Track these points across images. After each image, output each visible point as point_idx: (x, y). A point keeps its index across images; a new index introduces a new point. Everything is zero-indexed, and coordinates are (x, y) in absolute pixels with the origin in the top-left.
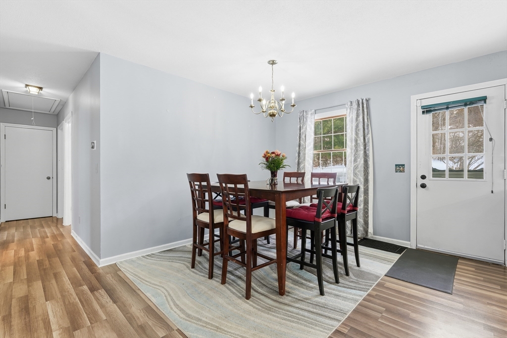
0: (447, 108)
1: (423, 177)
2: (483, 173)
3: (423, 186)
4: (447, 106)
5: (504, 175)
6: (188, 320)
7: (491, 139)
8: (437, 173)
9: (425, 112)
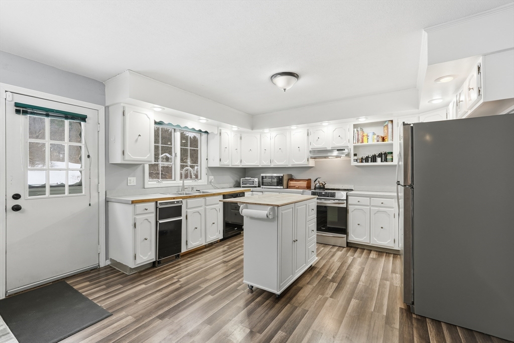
0: (47, 115)
1: (16, 197)
2: (82, 188)
3: (17, 208)
4: (48, 112)
5: (98, 189)
7: (89, 156)
8: (36, 190)
9: (18, 112)
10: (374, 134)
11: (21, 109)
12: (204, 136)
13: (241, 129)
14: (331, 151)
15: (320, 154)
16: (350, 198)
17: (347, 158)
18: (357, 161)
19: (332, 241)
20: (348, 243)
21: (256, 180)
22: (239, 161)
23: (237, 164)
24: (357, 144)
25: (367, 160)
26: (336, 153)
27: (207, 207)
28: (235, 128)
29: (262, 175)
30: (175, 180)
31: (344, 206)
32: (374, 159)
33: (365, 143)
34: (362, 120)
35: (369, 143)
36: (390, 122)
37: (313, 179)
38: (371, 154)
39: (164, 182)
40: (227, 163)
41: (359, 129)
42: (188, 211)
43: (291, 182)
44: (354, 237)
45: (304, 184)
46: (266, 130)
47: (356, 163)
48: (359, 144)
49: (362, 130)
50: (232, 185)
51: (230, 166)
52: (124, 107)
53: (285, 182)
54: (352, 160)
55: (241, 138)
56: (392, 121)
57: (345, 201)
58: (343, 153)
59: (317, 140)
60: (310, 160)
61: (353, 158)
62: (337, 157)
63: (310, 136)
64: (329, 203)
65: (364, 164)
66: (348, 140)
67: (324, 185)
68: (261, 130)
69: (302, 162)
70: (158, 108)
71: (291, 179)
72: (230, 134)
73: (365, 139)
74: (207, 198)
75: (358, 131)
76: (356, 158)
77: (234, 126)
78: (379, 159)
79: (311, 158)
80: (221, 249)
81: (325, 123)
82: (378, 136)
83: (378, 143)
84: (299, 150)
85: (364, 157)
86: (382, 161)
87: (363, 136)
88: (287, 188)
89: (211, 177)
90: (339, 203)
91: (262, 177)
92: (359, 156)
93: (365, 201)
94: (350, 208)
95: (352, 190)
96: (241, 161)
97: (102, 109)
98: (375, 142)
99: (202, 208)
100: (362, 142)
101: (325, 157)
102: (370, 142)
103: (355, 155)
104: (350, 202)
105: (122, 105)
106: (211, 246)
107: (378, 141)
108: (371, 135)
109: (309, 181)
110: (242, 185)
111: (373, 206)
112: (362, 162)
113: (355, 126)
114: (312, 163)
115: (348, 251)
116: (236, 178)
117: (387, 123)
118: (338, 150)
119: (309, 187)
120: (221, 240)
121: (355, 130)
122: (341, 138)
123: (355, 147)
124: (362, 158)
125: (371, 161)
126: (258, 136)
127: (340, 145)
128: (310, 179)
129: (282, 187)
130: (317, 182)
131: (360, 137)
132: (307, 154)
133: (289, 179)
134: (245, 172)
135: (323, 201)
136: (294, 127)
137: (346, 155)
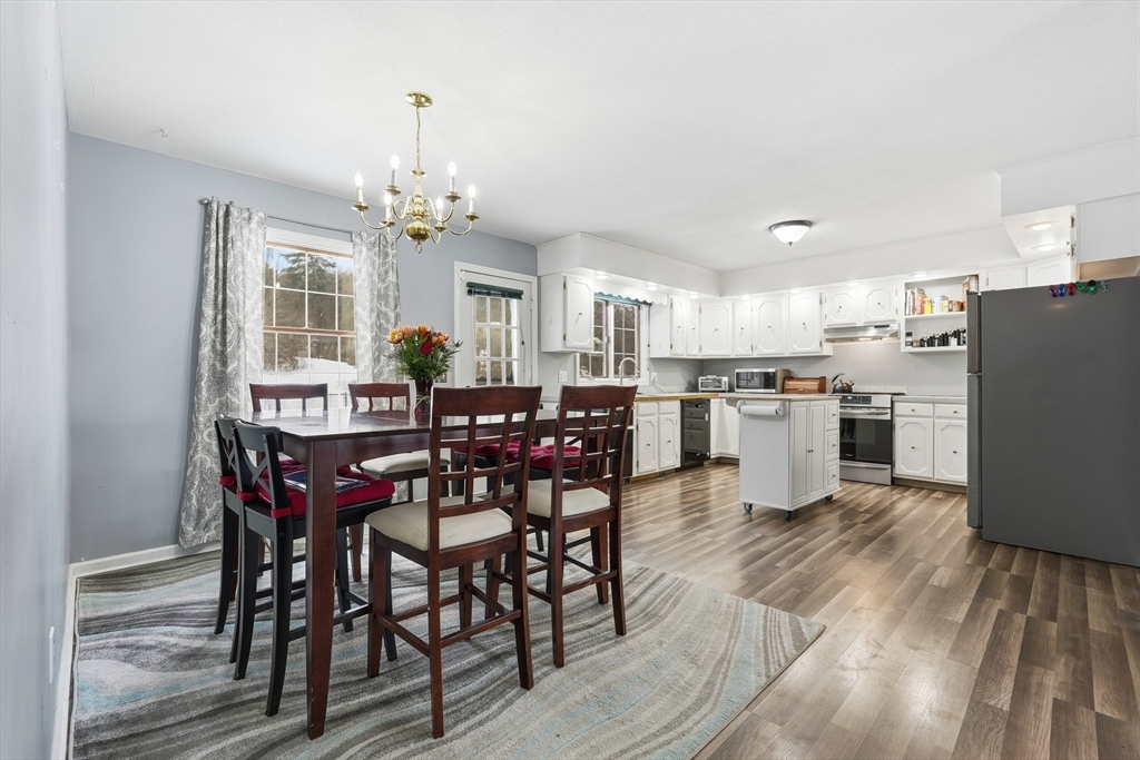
0: (489, 294)
4: (489, 290)
6: (717, 699)
7: (523, 343)
9: (470, 292)
10: (944, 298)
11: (473, 289)
12: (644, 309)
13: (704, 296)
14: (864, 328)
15: (842, 334)
16: (897, 405)
17: (893, 340)
18: (912, 344)
19: (867, 476)
20: (893, 479)
21: (725, 379)
22: (697, 349)
23: (695, 354)
24: (912, 316)
25: (931, 342)
26: (872, 332)
27: (661, 416)
28: (694, 295)
29: (737, 371)
30: (607, 377)
31: (888, 417)
32: (944, 340)
33: (927, 314)
34: (921, 277)
35: (935, 314)
36: (974, 278)
37: (830, 377)
38: (938, 333)
39: (597, 379)
40: (682, 352)
41: (916, 291)
42: (640, 418)
43: (790, 383)
44: (903, 468)
45: (814, 386)
46: (746, 297)
47: (910, 349)
48: (916, 316)
49: (922, 292)
50: (683, 388)
51: (685, 357)
52: (565, 278)
53: (779, 383)
54: (903, 344)
55: (700, 311)
56: (977, 276)
57: (889, 411)
58: (887, 332)
59: (838, 311)
60: (824, 344)
61: (903, 338)
62: (874, 338)
63: (825, 305)
64: (860, 413)
65: (926, 349)
66: (895, 310)
67: (850, 387)
68: (736, 297)
69: (811, 348)
70: (602, 275)
71: (789, 376)
72: (685, 304)
73: (927, 307)
74: (661, 403)
75: (913, 293)
76: (910, 339)
77: (692, 293)
78: (953, 341)
79: (828, 340)
80: (677, 481)
81: (853, 284)
82: (950, 302)
83: (951, 313)
84: (805, 328)
85: (926, 336)
86: (959, 344)
87: (923, 302)
88: (783, 392)
89: (654, 374)
90: (878, 414)
91: (738, 374)
92: (917, 337)
93: (926, 409)
94: (898, 422)
95: (903, 394)
96: (700, 349)
97: (534, 280)
98: (946, 313)
99: (655, 417)
100: (922, 312)
101: (851, 340)
102: (937, 312)
103: (909, 334)
104: (897, 411)
105: (563, 274)
106: (664, 475)
107: (950, 310)
108: (937, 300)
109: (822, 380)
110: (700, 389)
111: (938, 417)
112: (922, 346)
113: (908, 286)
114: (828, 349)
115: (892, 490)
116: (690, 377)
117: (967, 280)
118: (876, 327)
119: (822, 390)
120: (677, 470)
121: (909, 292)
122: (883, 307)
123: (908, 321)
124: (922, 340)
125: (939, 345)
126: (729, 306)
127: (880, 318)
128: (824, 378)
129: (774, 391)
130: (837, 381)
131: (918, 304)
132: (820, 335)
133: (785, 378)
134: (702, 366)
135: (850, 411)
136: (795, 291)
137: (892, 335)
